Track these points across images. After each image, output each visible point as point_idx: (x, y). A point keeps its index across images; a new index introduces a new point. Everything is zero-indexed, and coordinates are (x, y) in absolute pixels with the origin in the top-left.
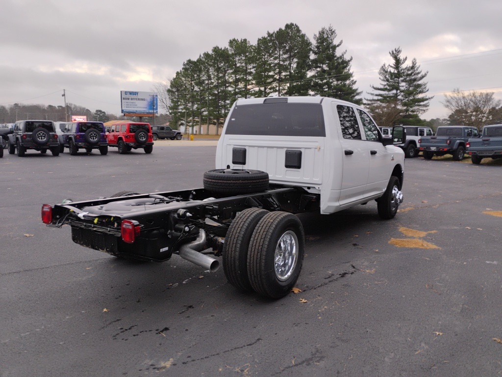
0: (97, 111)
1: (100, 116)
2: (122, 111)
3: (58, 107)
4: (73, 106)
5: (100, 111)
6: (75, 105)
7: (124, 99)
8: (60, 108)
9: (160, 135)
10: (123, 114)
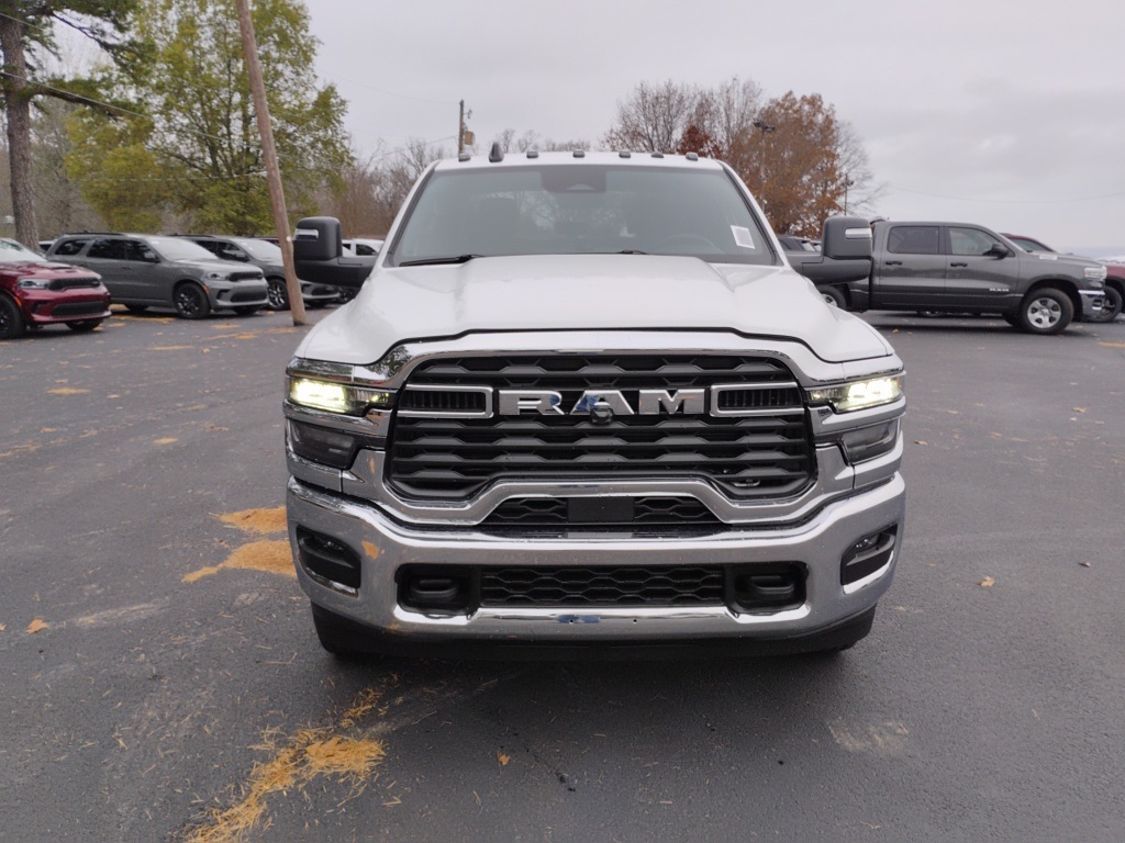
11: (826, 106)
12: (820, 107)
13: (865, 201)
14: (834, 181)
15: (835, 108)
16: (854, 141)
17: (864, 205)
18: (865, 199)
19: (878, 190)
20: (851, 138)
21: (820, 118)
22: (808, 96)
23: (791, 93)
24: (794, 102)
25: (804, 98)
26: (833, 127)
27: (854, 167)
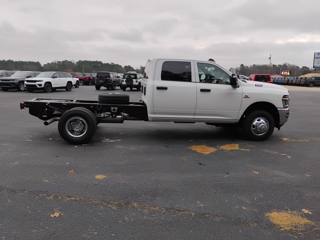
0: (303, 67)
1: (305, 71)
2: (314, 67)
3: (278, 65)
4: (287, 65)
5: (306, 67)
6: (288, 64)
7: (316, 58)
8: (280, 66)
9: (316, 83)
10: (314, 69)
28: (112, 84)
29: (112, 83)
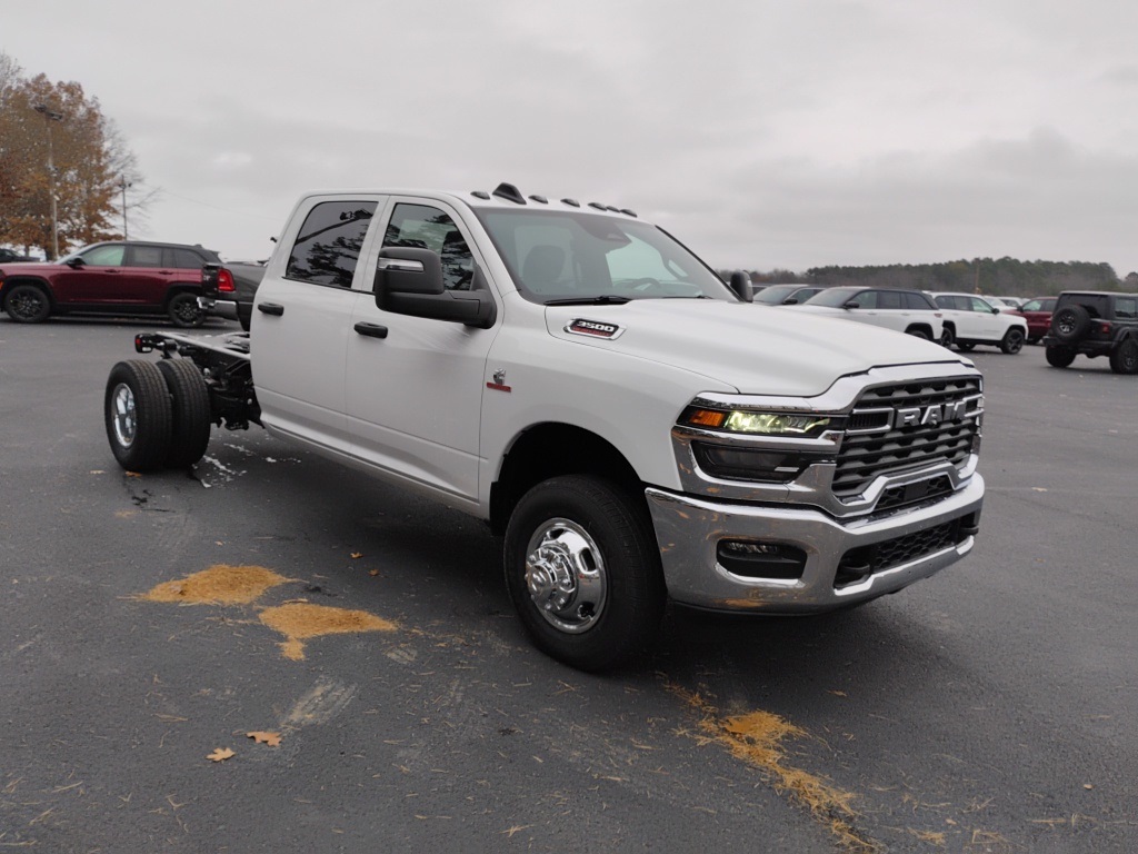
11: (87, 96)
12: (81, 97)
13: (138, 205)
14: (102, 179)
15: (99, 102)
16: (120, 140)
17: (137, 209)
18: (137, 202)
19: (150, 195)
20: (118, 136)
21: (82, 110)
22: (66, 82)
23: (43, 76)
24: (49, 87)
25: (60, 84)
26: (99, 121)
27: (122, 167)
28: (1114, 344)
29: (1120, 343)
